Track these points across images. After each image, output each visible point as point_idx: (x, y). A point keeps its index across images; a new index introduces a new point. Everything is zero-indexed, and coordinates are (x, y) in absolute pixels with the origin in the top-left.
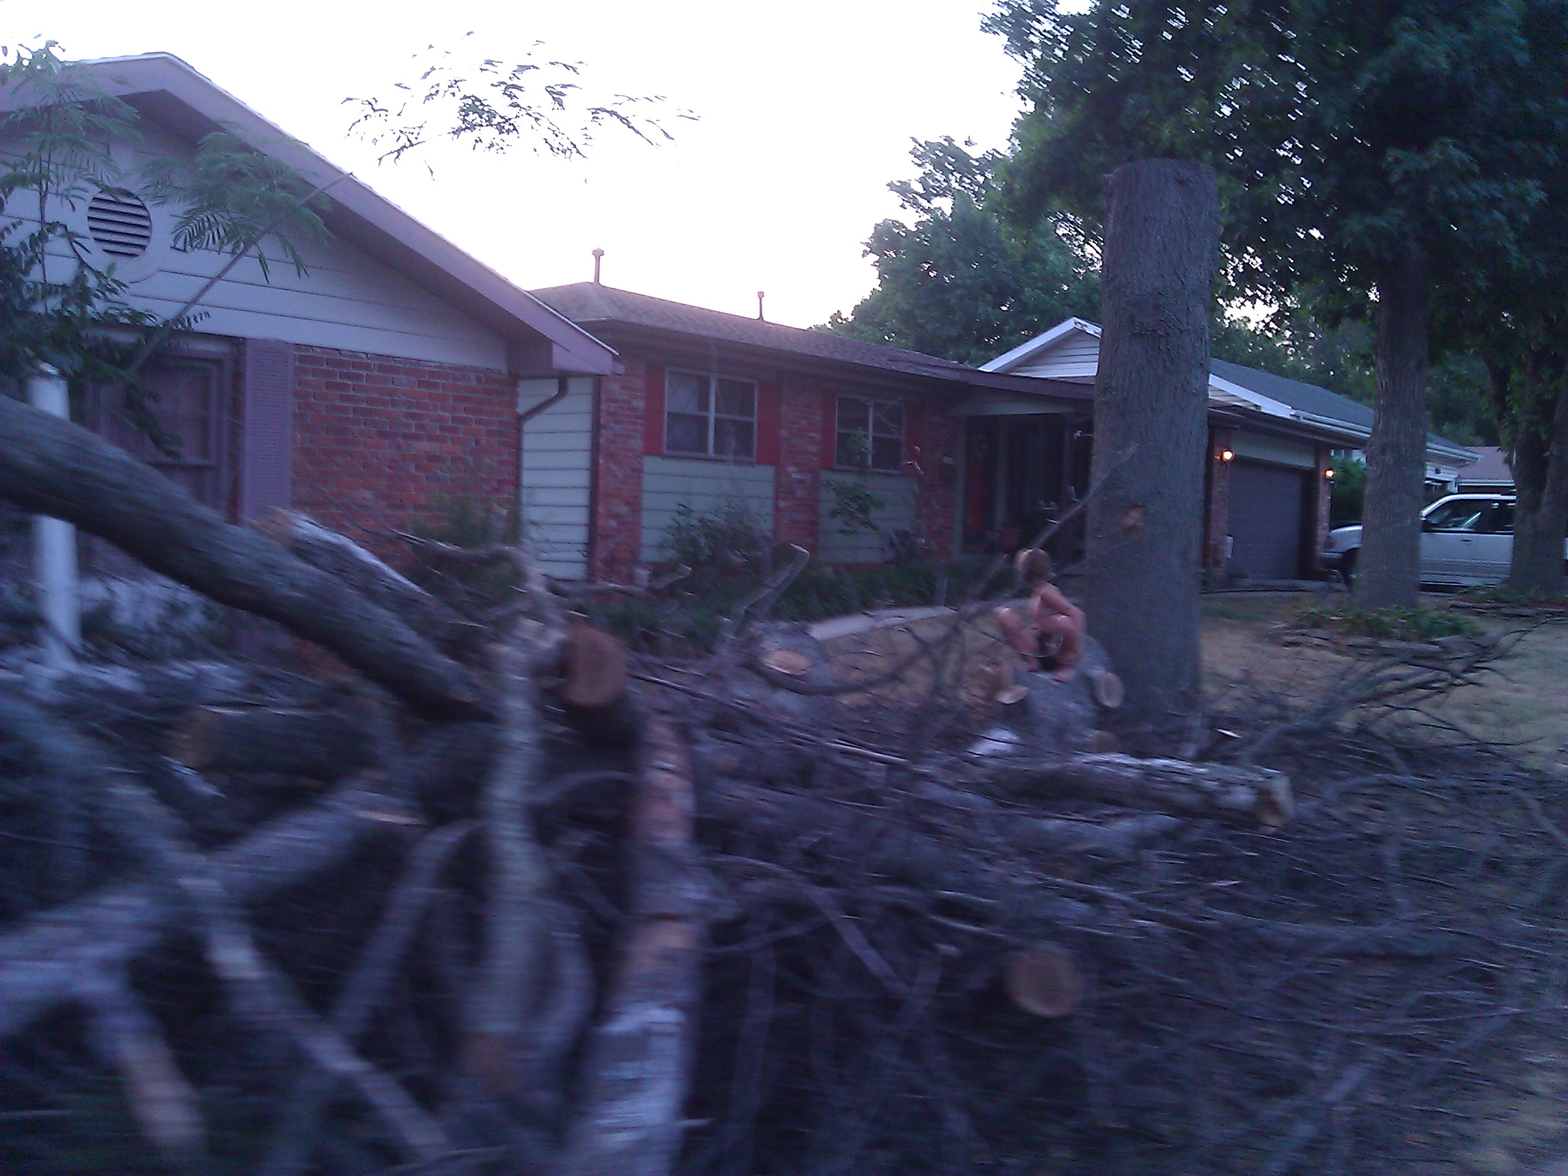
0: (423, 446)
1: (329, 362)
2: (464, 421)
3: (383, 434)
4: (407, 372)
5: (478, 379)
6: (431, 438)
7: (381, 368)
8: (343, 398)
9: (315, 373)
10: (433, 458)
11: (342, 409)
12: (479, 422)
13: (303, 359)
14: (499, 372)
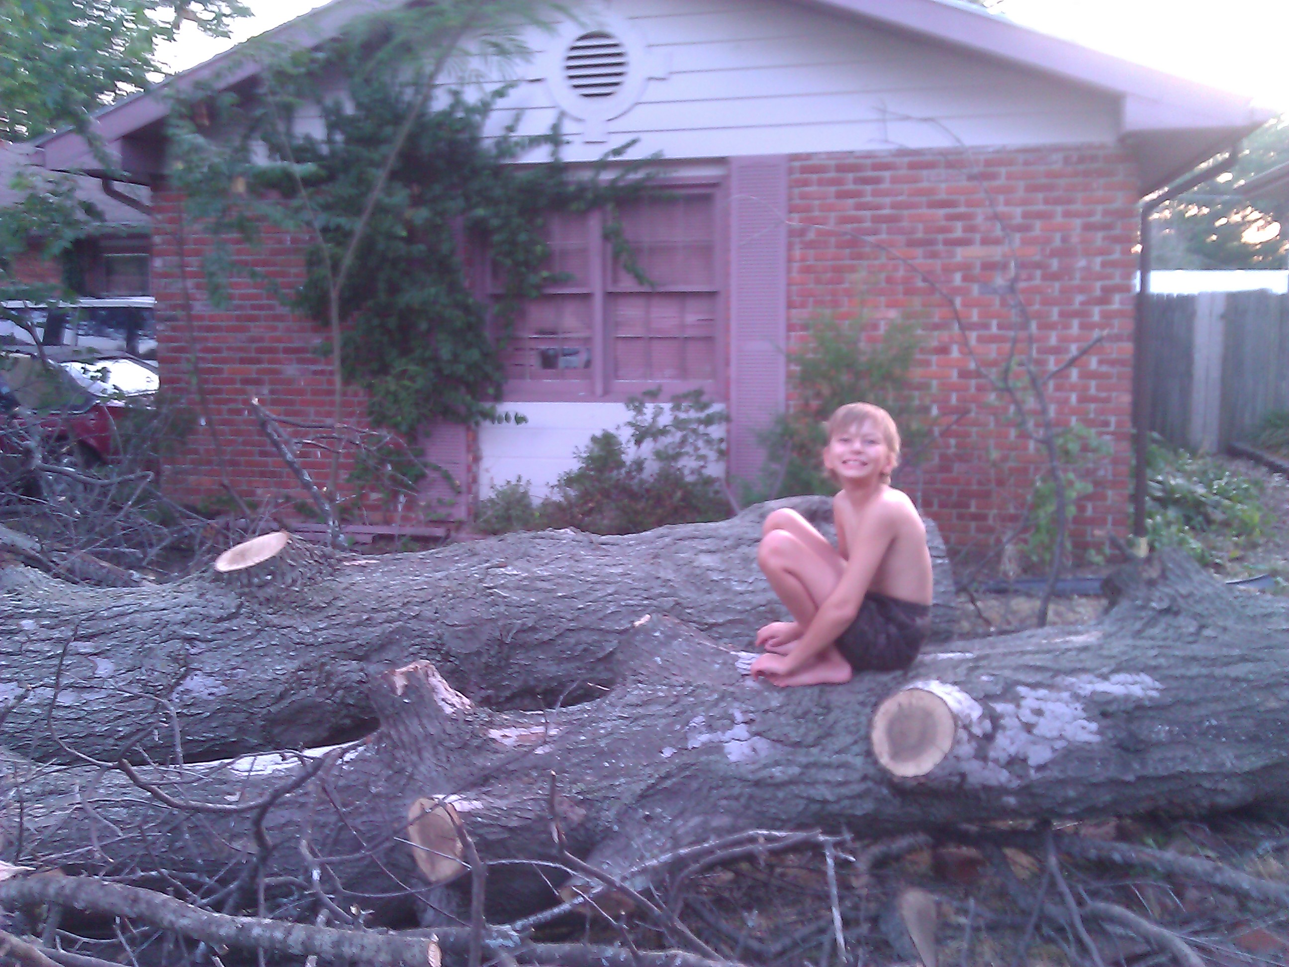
0: (975, 252)
1: (841, 168)
2: (1040, 215)
3: (911, 244)
4: (950, 165)
5: (1067, 160)
6: (985, 242)
7: (912, 166)
8: (859, 207)
9: (820, 182)
10: (989, 266)
11: (858, 220)
12: (1067, 214)
13: (805, 170)
14: (1102, 147)
